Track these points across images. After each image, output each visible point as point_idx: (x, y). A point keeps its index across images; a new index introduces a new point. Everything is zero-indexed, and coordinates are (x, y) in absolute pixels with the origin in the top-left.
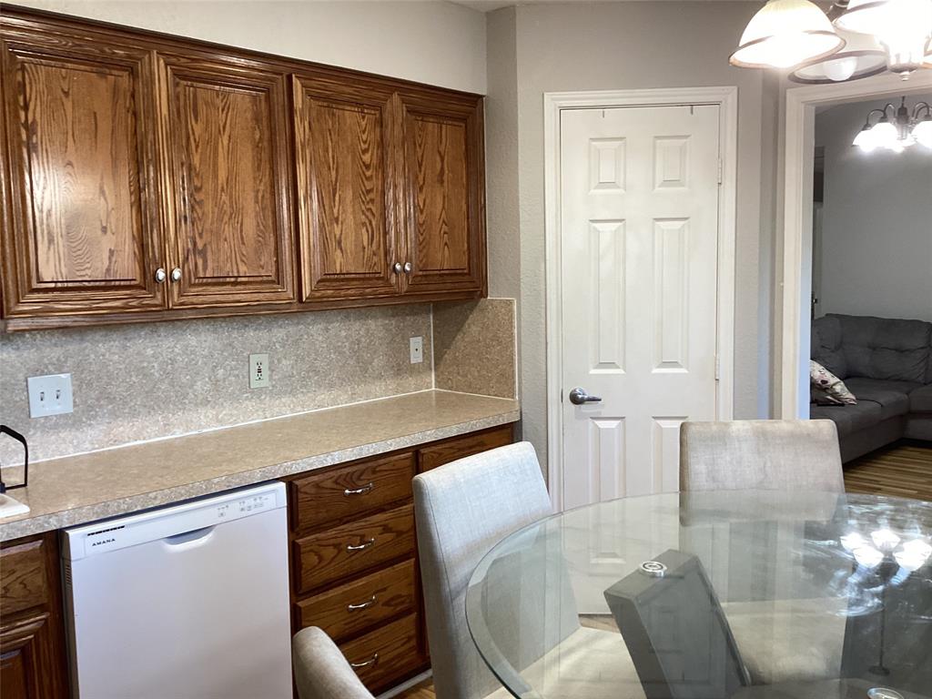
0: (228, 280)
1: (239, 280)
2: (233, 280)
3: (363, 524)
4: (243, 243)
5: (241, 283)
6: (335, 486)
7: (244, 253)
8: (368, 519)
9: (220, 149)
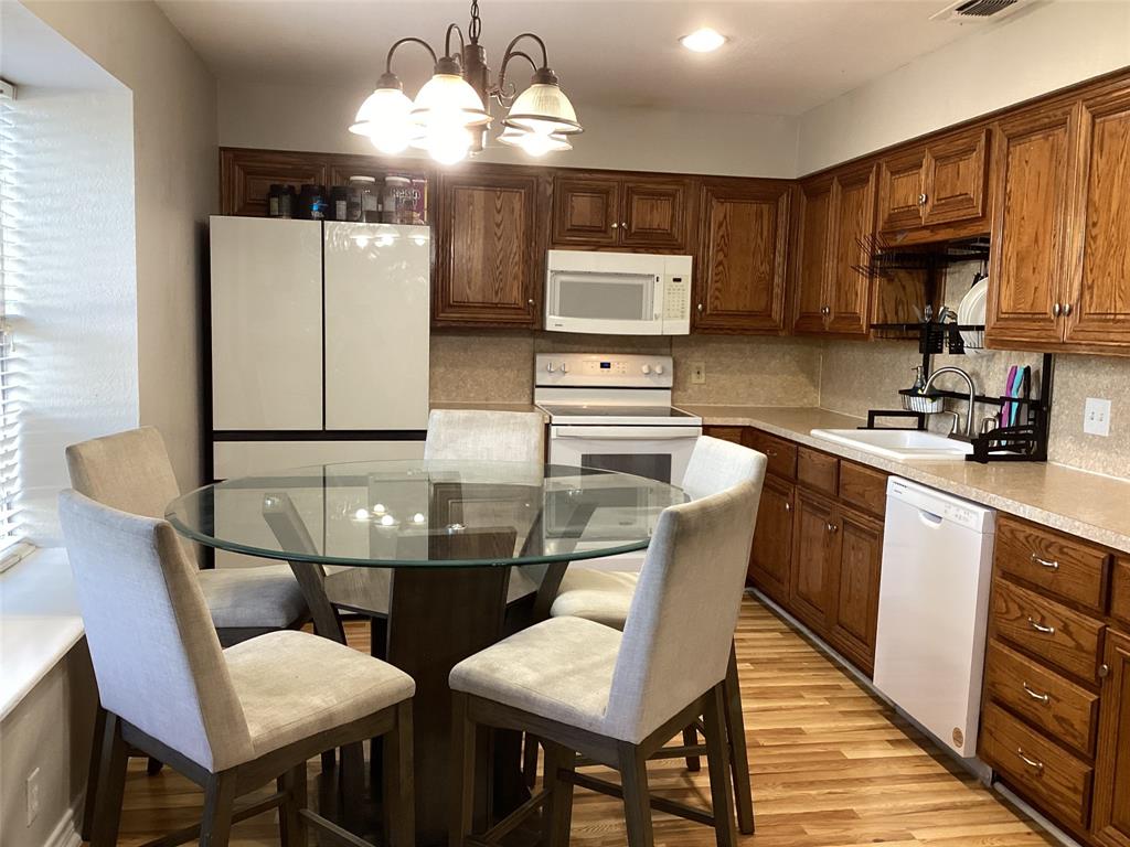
0: (1108, 317)
1: (1118, 317)
2: (1112, 317)
3: (1046, 604)
4: (1123, 277)
5: (1119, 321)
6: (1024, 541)
7: (1123, 288)
8: (1052, 602)
9: (1116, 180)
